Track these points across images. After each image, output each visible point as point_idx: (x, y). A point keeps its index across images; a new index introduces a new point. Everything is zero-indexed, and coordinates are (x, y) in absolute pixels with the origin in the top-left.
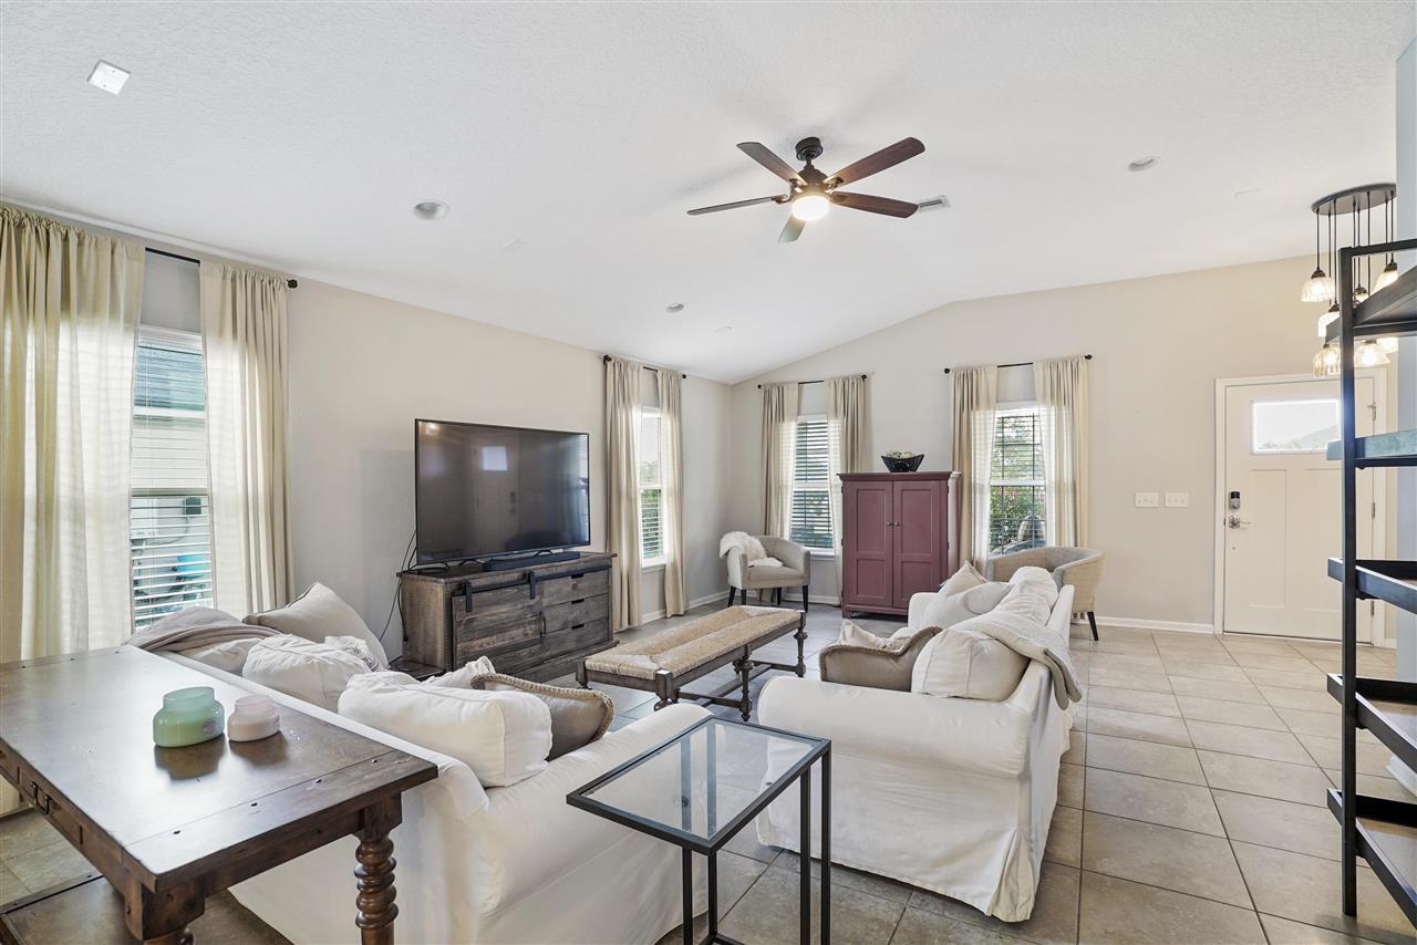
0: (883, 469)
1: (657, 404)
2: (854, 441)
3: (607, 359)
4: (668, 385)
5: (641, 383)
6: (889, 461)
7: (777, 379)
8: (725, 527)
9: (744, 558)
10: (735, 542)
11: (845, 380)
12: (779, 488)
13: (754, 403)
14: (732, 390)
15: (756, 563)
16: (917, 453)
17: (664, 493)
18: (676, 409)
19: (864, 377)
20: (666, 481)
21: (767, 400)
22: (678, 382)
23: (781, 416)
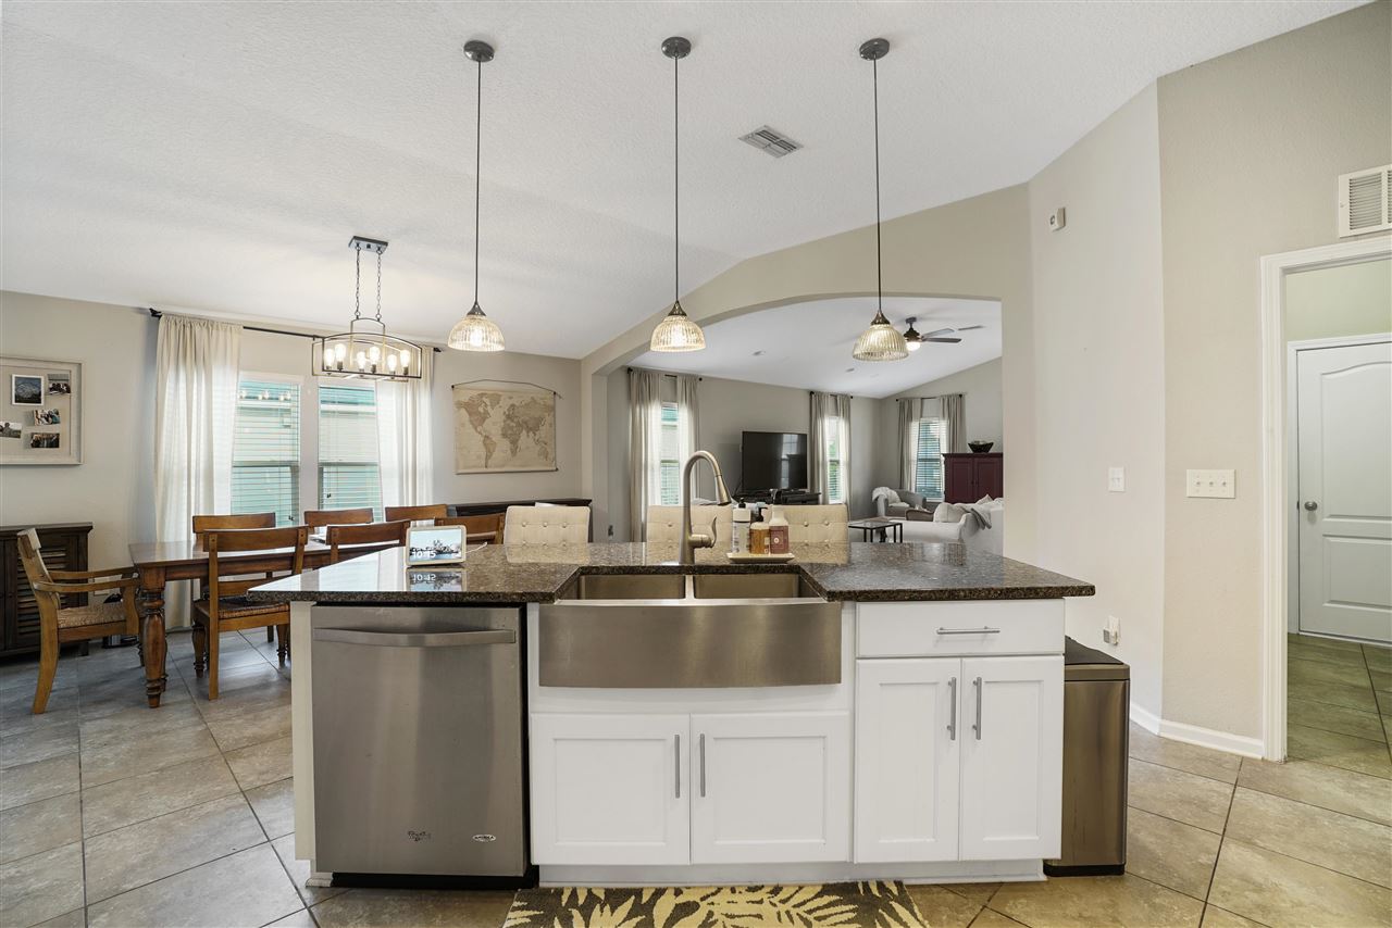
0: (970, 451)
1: (837, 415)
2: (955, 433)
3: (812, 393)
4: (843, 403)
5: (829, 404)
6: (971, 446)
7: (908, 395)
8: (876, 482)
9: (886, 501)
10: (881, 492)
11: (949, 396)
12: (909, 462)
13: (894, 409)
14: (879, 404)
15: (894, 505)
16: (989, 442)
17: (841, 464)
18: (848, 418)
19: (961, 396)
20: (843, 456)
21: (902, 408)
22: (849, 401)
23: (910, 418)
